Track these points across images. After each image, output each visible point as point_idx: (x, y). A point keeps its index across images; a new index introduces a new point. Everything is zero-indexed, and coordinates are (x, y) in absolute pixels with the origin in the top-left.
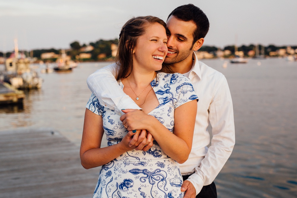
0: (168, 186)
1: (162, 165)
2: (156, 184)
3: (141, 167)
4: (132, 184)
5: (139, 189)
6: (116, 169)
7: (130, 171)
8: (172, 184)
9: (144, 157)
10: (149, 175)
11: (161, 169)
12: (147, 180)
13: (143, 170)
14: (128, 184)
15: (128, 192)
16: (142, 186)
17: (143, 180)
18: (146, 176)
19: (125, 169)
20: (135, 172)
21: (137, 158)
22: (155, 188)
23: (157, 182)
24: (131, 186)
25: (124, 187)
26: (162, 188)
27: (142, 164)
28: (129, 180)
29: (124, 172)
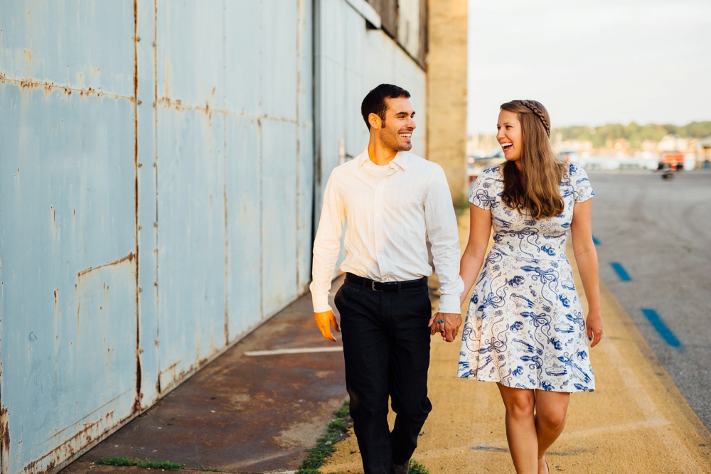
0: (560, 287)
1: (555, 265)
2: (547, 284)
3: (534, 265)
4: (522, 281)
5: (530, 286)
6: (505, 264)
7: (522, 268)
8: (564, 287)
9: (539, 254)
10: (542, 274)
11: (554, 269)
12: (539, 278)
13: (536, 268)
14: (519, 281)
15: (518, 289)
16: (534, 284)
17: (534, 278)
18: (538, 274)
19: (516, 265)
20: (527, 269)
21: (530, 255)
22: (546, 287)
23: (548, 281)
24: (522, 284)
25: (514, 284)
26: (553, 289)
27: (535, 261)
28: (519, 277)
29: (514, 268)
